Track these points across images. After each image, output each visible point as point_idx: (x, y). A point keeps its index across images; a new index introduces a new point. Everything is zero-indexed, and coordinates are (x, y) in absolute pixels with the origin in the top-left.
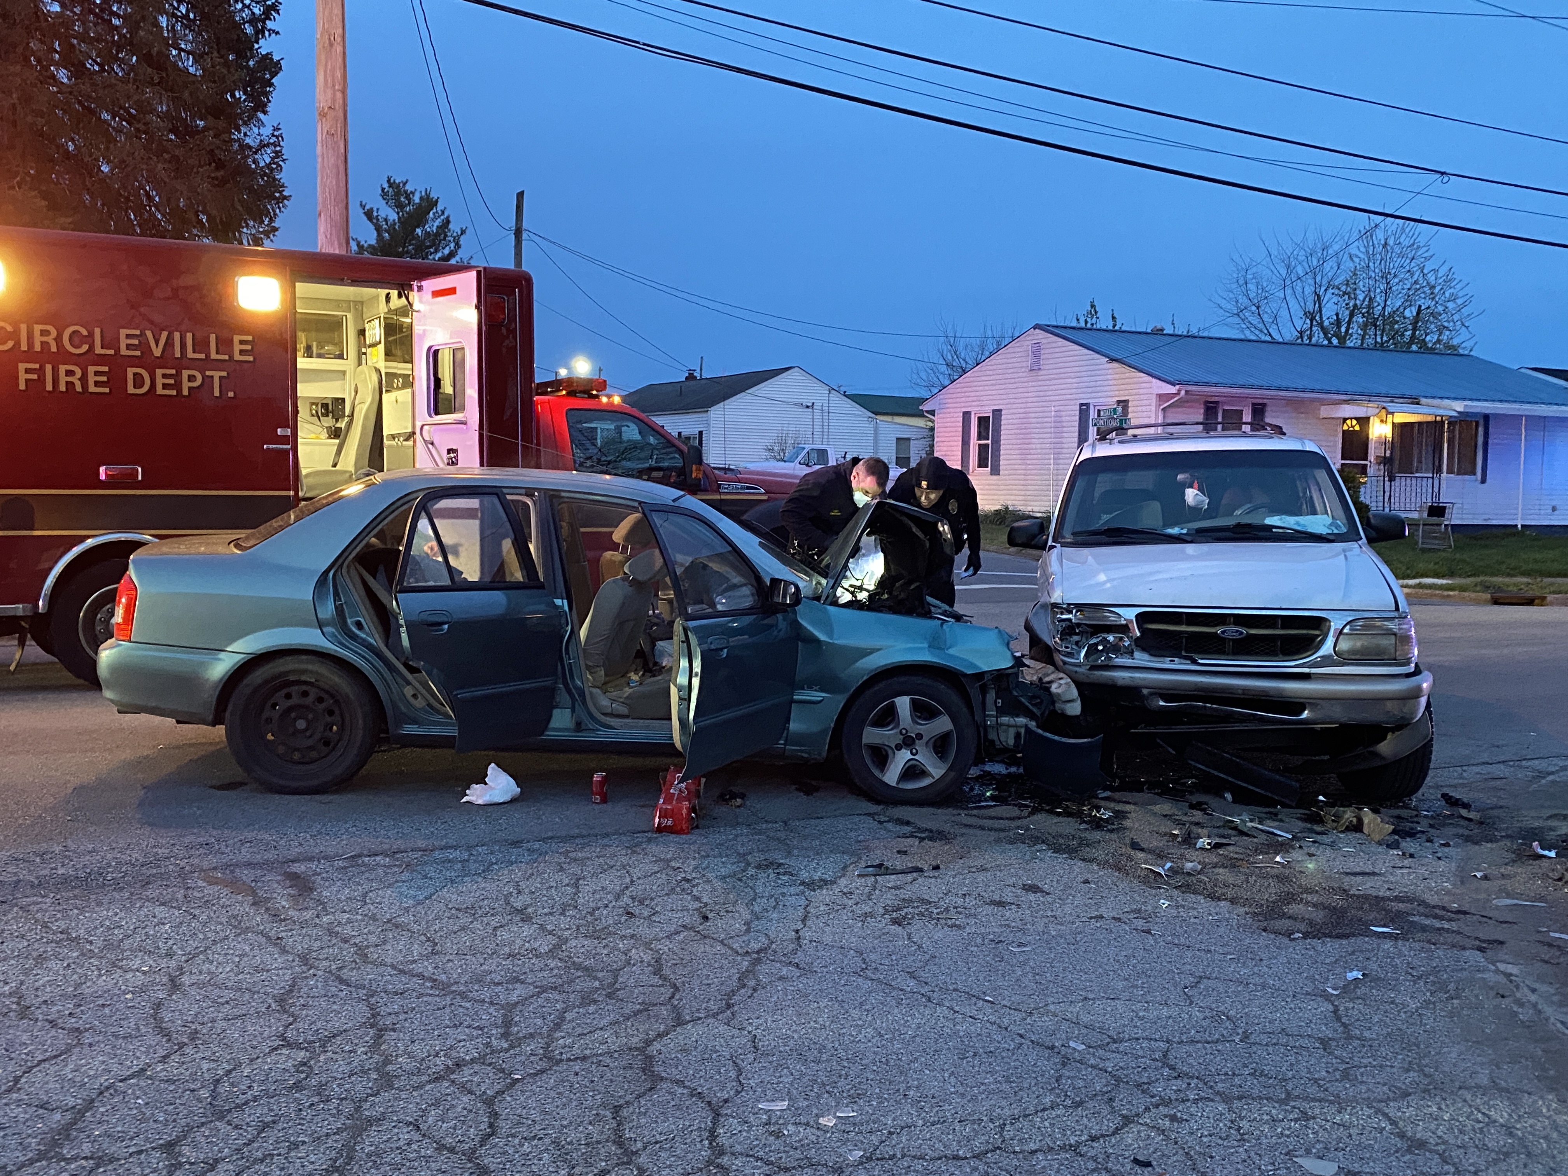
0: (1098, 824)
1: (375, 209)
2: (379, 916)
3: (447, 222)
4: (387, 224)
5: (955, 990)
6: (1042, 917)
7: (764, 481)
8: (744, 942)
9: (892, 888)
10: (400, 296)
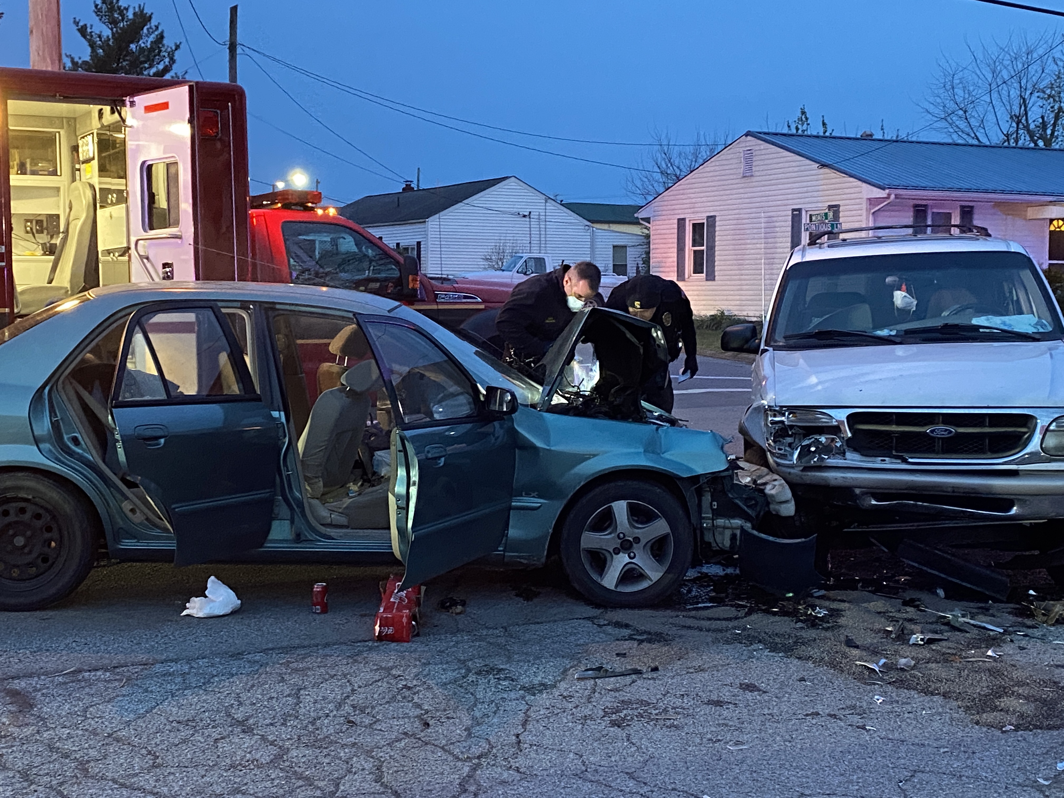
0: (813, 622)
1: (88, 26)
2: (99, 731)
3: (161, 37)
4: (101, 40)
5: (674, 789)
6: (759, 715)
7: (482, 290)
8: (465, 747)
9: (611, 690)
10: (113, 112)
